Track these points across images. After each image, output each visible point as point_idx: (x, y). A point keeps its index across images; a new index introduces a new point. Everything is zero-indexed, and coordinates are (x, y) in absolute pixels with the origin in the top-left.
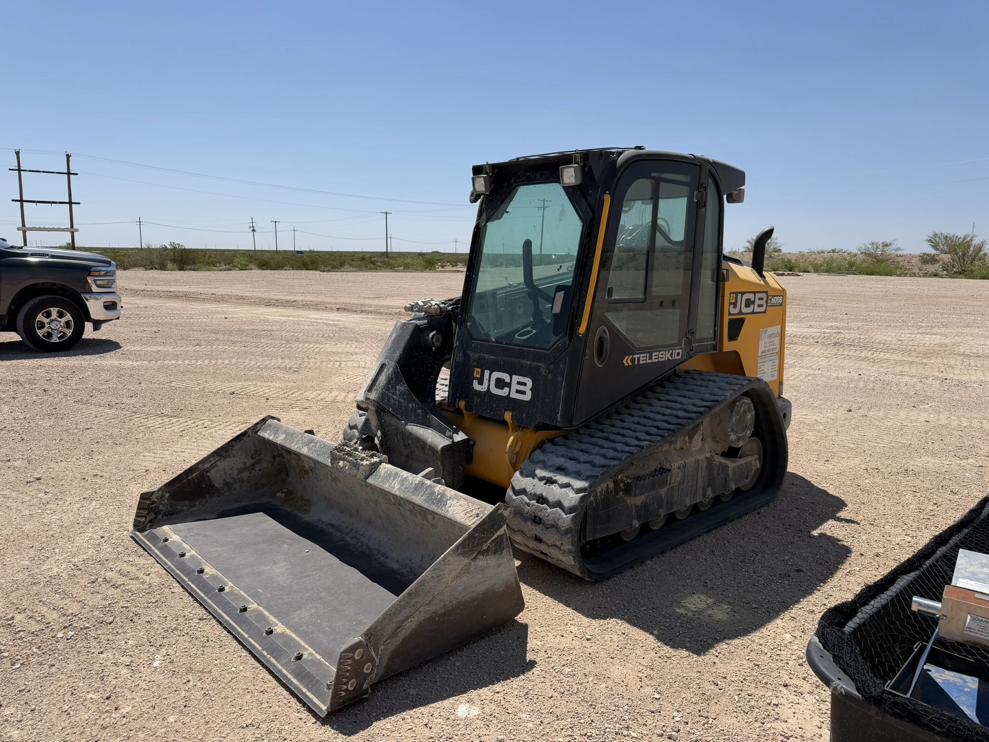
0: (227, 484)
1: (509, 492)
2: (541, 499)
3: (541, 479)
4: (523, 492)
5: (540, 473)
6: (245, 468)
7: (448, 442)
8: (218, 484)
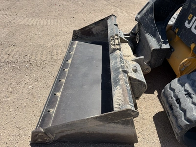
0: (97, 34)
1: (168, 85)
2: (178, 101)
3: (186, 90)
4: (173, 90)
5: (187, 87)
6: (103, 31)
7: (158, 47)
8: (95, 33)
